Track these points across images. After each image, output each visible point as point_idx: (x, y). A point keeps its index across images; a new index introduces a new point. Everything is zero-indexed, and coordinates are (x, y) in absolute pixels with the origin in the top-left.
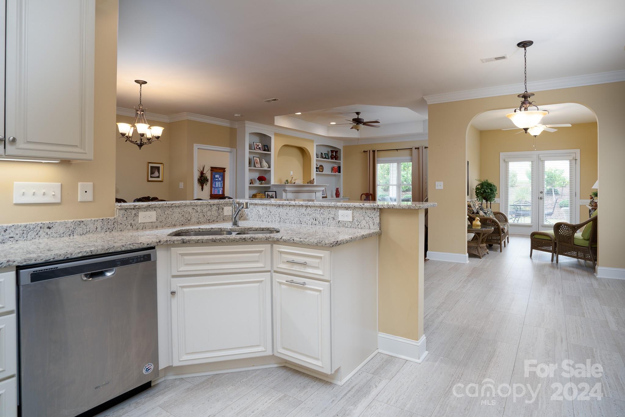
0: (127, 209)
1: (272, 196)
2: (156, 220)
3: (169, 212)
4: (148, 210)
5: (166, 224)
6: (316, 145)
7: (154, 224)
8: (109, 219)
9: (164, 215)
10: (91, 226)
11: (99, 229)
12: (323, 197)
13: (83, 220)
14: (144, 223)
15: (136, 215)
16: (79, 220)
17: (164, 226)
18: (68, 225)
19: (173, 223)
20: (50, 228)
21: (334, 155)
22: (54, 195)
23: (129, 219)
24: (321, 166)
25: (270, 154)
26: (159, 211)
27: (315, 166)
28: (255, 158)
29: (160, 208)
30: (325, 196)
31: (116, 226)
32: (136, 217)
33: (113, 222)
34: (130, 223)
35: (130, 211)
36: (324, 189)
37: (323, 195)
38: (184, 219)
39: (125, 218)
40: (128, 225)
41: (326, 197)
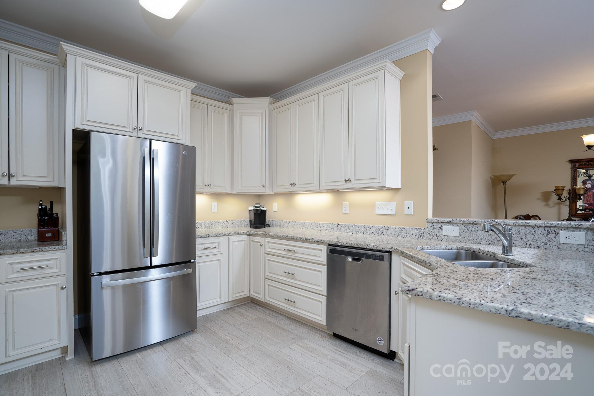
0: (433, 222)
2: (459, 235)
3: (473, 229)
4: (451, 225)
5: (470, 240)
7: (457, 238)
8: (420, 229)
9: (468, 232)
10: (409, 232)
11: (414, 235)
13: (404, 227)
14: (448, 236)
15: (441, 228)
16: (402, 227)
17: (467, 242)
18: (397, 230)
19: (478, 241)
20: (388, 230)
22: (391, 210)
23: (435, 230)
26: (462, 226)
29: (463, 224)
31: (425, 235)
32: (441, 230)
33: (423, 232)
34: (436, 234)
35: (436, 224)
38: (492, 238)
39: (432, 230)
40: (434, 236)
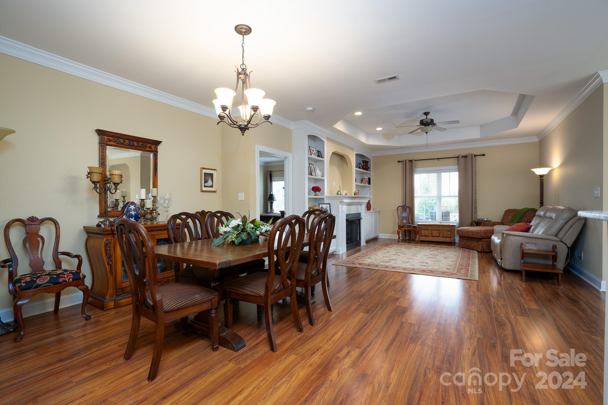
1: (326, 208)
6: (355, 154)
25: (323, 161)
27: (355, 178)
28: (310, 165)
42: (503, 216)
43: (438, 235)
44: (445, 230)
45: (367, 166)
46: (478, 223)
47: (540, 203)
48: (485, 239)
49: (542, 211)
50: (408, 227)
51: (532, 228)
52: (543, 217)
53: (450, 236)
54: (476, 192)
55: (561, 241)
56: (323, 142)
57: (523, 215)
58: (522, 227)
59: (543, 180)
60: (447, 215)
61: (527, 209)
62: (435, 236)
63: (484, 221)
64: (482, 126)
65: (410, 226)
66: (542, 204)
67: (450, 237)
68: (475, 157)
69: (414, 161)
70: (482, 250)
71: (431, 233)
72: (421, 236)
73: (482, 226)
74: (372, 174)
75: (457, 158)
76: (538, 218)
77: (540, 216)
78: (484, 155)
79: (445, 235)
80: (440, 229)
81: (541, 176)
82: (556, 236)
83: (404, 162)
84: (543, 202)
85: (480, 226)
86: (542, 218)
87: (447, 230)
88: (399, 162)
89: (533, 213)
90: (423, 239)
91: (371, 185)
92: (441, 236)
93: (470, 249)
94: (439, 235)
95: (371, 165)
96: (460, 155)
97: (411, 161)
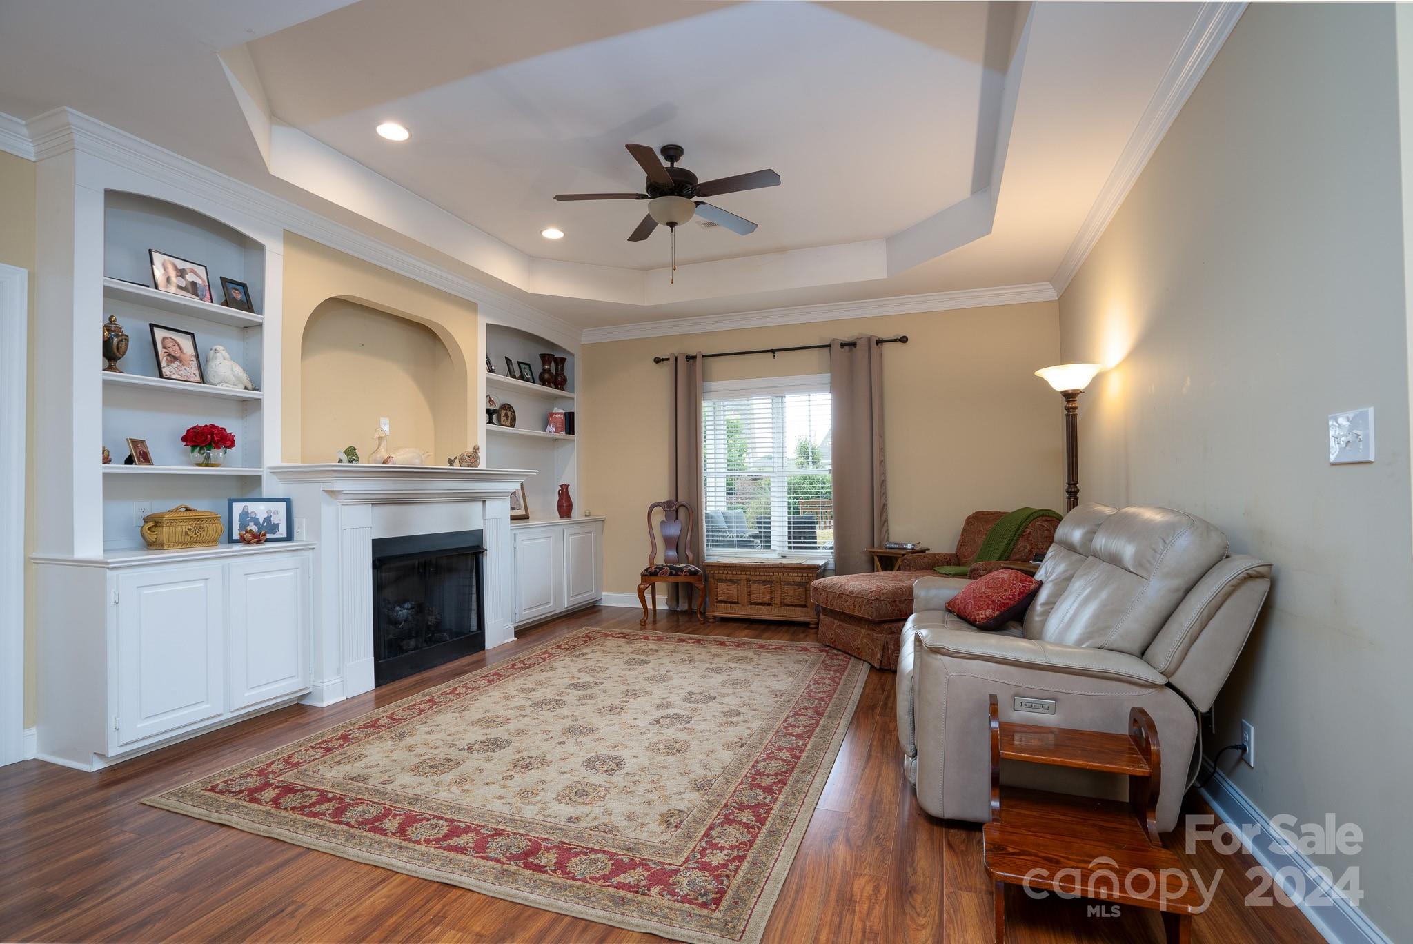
1: (268, 519)
6: (488, 325)
12: (513, 518)
21: (553, 371)
24: (507, 407)
25: (259, 326)
27: (482, 406)
28: (160, 334)
30: (522, 512)
36: (518, 487)
37: (513, 509)
41: (525, 517)
42: (962, 535)
43: (767, 598)
44: (788, 584)
45: (560, 372)
46: (887, 561)
47: (1068, 492)
48: (894, 624)
49: (1078, 523)
50: (671, 574)
51: (1043, 596)
52: (1081, 551)
53: (803, 603)
54: (884, 456)
55: (1169, 685)
56: (260, 248)
57: (1017, 535)
58: (1005, 590)
59: (1076, 408)
60: (808, 533)
61: (1030, 512)
62: (760, 601)
63: (903, 552)
64: (891, 240)
65: (681, 569)
66: (1073, 497)
67: (805, 606)
68: (880, 344)
69: (699, 358)
70: (885, 661)
71: (745, 592)
72: (717, 602)
73: (899, 569)
74: (578, 400)
75: (827, 350)
76: (1065, 552)
77: (1071, 548)
78: (904, 340)
79: (788, 600)
80: (774, 578)
81: (1070, 396)
82: (1142, 653)
83: (672, 360)
84: (1078, 491)
85: (892, 570)
86: (1078, 556)
87: (795, 583)
88: (658, 361)
89: (1046, 525)
90: (722, 611)
91: (575, 437)
92: (777, 600)
93: (851, 655)
94: (771, 598)
95: (577, 371)
96: (834, 340)
97: (691, 358)
